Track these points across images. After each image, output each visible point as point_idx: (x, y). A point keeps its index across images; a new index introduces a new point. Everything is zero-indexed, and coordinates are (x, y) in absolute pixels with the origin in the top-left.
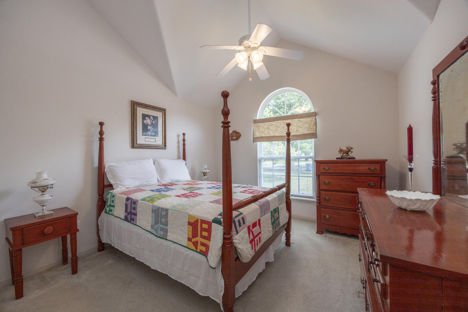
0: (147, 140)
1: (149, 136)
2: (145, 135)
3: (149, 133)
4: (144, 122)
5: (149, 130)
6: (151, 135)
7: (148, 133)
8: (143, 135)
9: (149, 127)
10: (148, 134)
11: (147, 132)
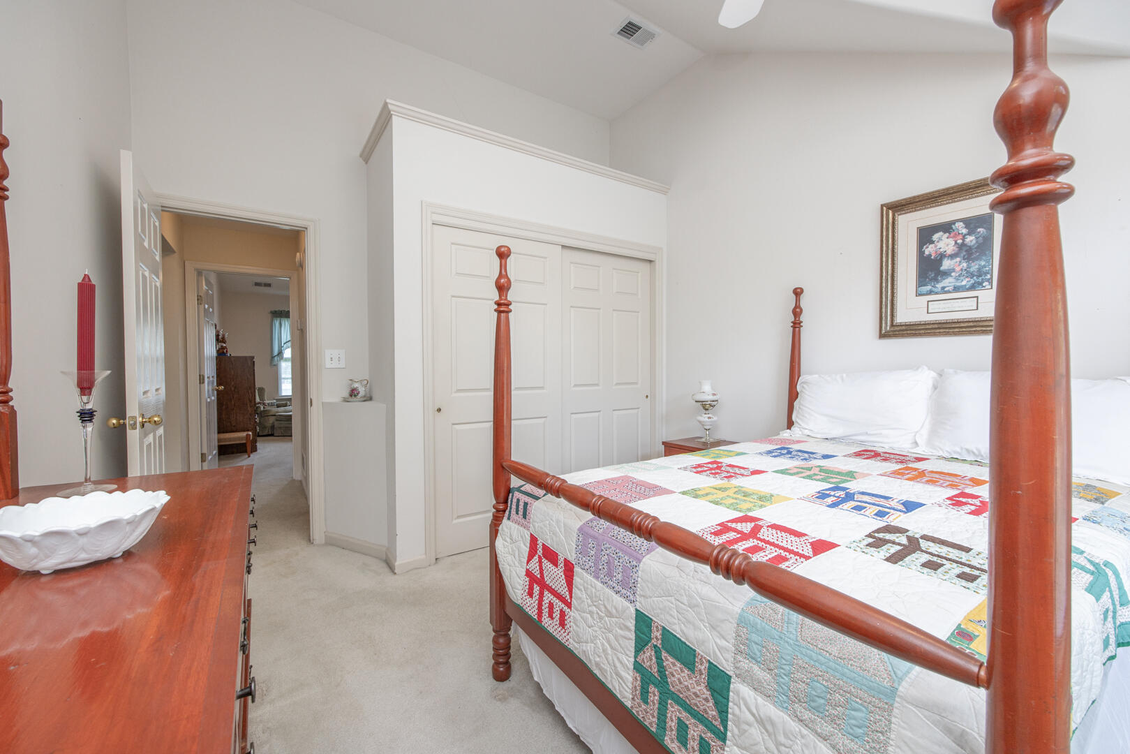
0: (933, 306)
1: (949, 292)
2: (930, 293)
3: (948, 282)
4: (927, 253)
5: (946, 274)
6: (956, 289)
7: (939, 286)
8: (918, 294)
9: (946, 264)
10: (943, 288)
11: (938, 282)
